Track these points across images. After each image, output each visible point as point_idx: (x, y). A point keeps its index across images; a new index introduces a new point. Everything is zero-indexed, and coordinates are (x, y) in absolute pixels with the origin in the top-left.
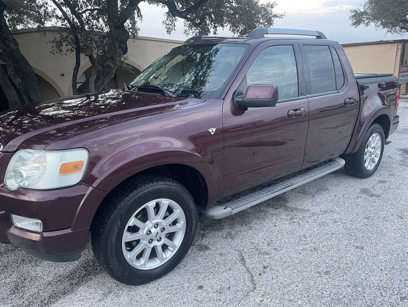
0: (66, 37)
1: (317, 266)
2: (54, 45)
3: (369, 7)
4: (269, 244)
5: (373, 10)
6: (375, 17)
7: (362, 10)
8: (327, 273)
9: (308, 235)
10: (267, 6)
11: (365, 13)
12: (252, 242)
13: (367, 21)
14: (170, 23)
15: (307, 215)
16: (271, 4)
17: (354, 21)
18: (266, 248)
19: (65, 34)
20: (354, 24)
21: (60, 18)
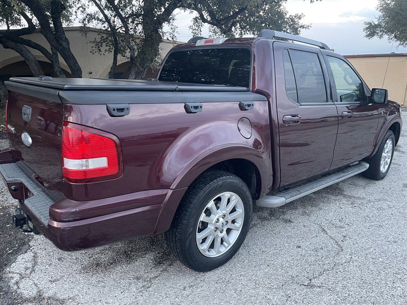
0: (106, 38)
1: (386, 237)
2: (93, 45)
3: (383, 20)
4: (340, 221)
5: (387, 23)
6: (389, 31)
7: (376, 23)
8: (395, 242)
9: (370, 216)
10: (295, 17)
11: (379, 26)
12: (326, 219)
13: (381, 33)
14: (197, 28)
15: (364, 201)
16: (299, 15)
17: (368, 33)
18: (339, 224)
19: (105, 36)
20: (367, 36)
21: (101, 20)
